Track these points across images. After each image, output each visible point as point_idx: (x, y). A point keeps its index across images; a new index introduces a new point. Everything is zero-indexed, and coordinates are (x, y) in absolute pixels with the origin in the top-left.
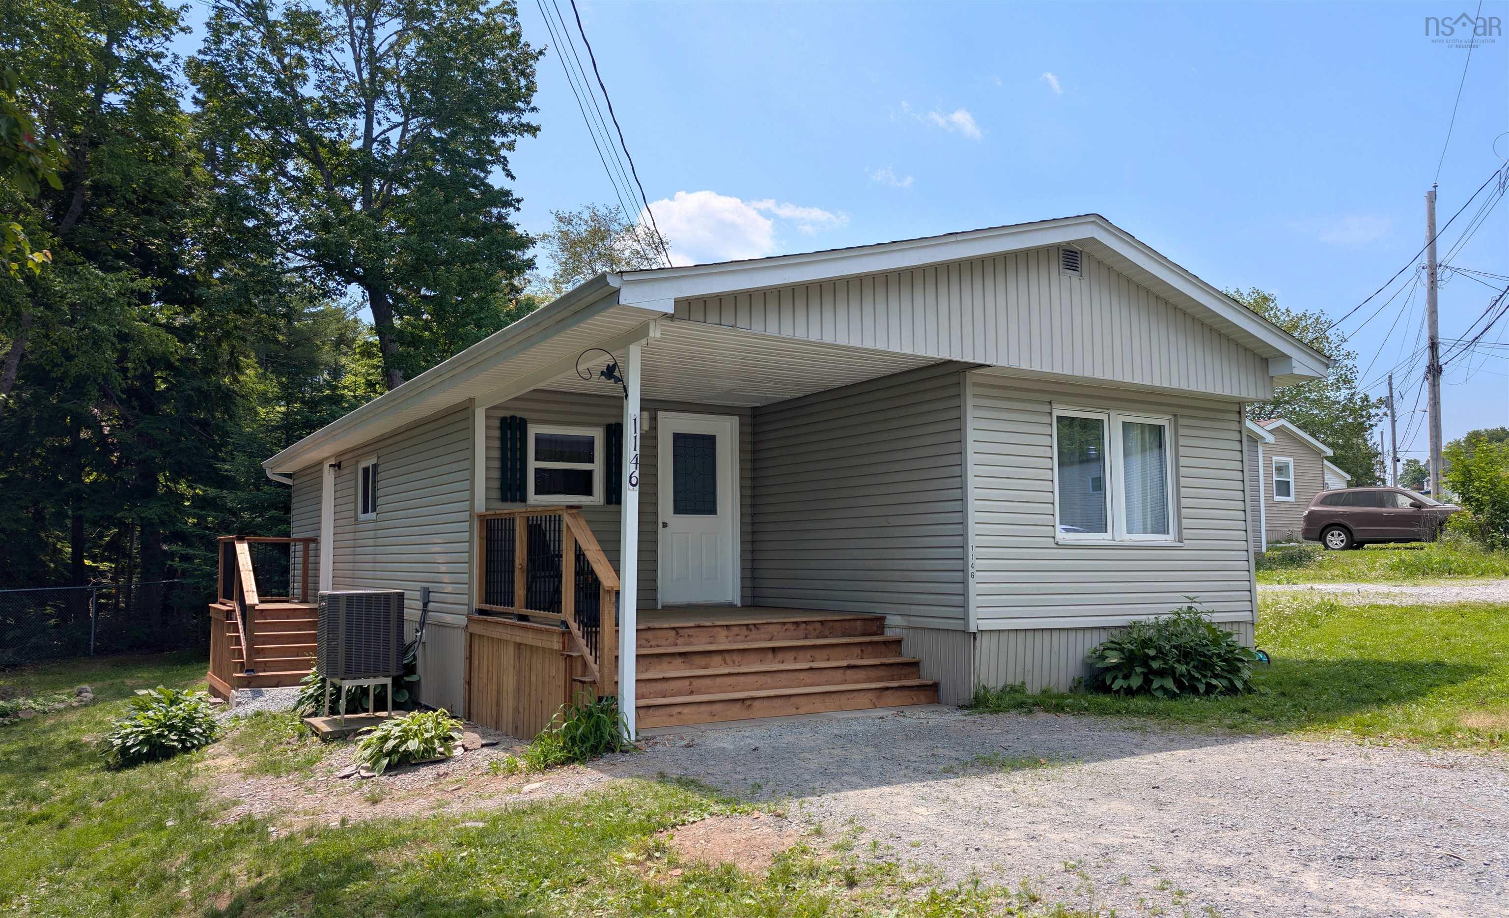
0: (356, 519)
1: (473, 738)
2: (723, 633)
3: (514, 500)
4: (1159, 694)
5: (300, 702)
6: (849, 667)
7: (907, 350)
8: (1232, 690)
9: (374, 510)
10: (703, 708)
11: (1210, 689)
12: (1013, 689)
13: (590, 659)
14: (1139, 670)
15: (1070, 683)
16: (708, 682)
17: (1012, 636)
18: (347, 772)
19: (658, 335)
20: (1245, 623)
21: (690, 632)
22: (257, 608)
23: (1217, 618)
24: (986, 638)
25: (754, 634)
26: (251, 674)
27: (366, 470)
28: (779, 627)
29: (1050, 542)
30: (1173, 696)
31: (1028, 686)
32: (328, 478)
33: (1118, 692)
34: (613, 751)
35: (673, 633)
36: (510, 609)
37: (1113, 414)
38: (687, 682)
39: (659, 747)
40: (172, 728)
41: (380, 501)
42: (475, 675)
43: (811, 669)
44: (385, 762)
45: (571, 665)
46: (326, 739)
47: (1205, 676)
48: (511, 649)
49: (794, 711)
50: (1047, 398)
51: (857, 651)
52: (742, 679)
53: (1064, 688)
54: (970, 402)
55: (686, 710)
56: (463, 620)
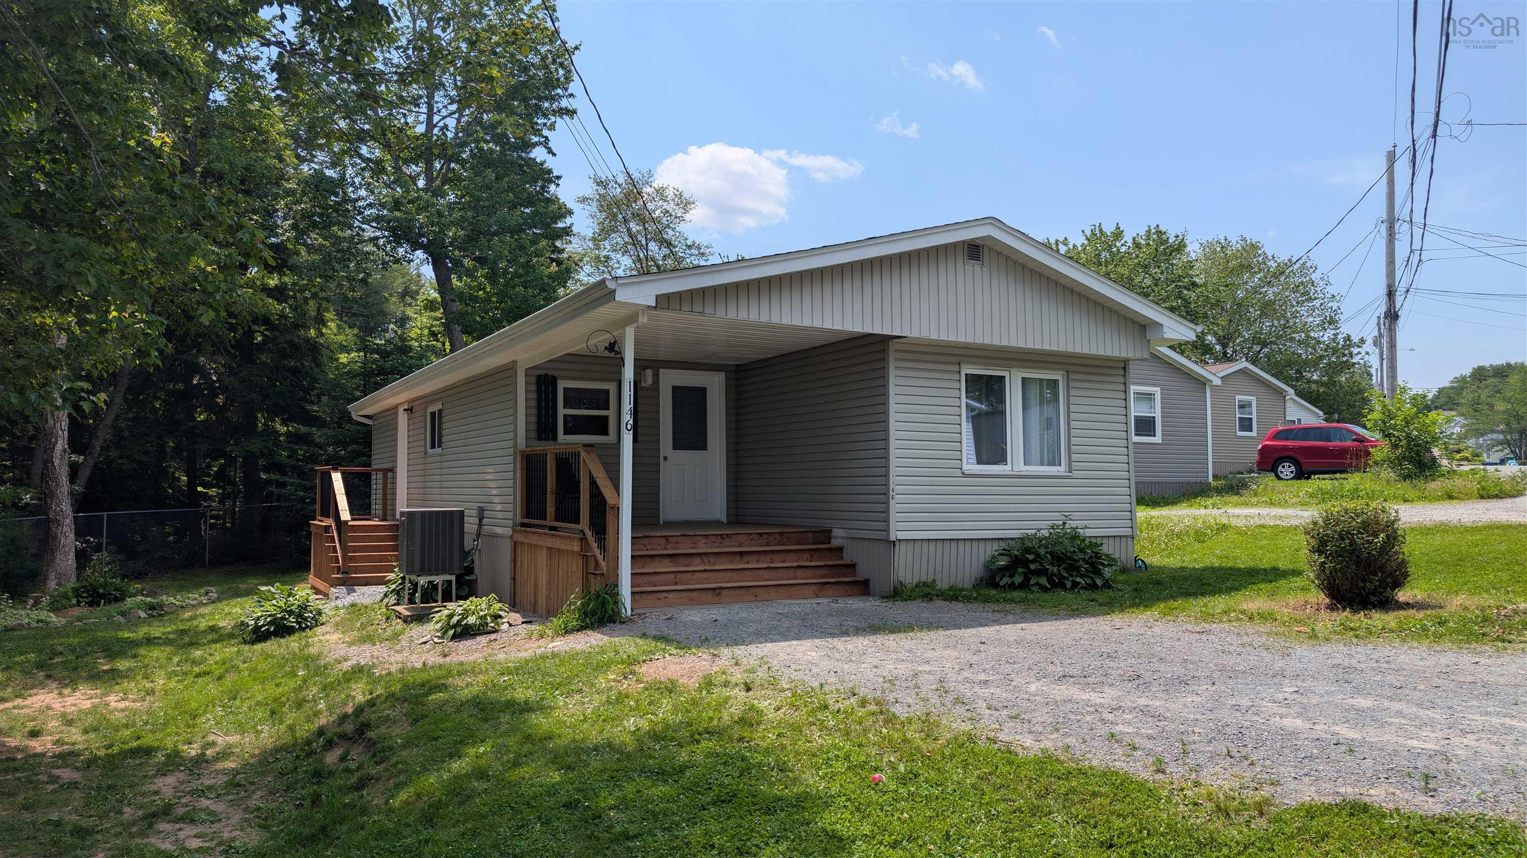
0: (426, 453)
1: (516, 617)
2: (703, 540)
3: (547, 439)
4: (1035, 589)
5: (386, 595)
6: (798, 567)
7: (839, 327)
8: (1093, 587)
9: (439, 446)
10: (683, 594)
11: (1075, 585)
12: (925, 584)
13: (600, 557)
14: (1020, 570)
15: (973, 581)
16: (689, 576)
17: (925, 545)
18: (424, 639)
19: (645, 320)
20: (1127, 537)
21: (677, 539)
22: (349, 523)
23: (1089, 533)
24: (903, 546)
25: (727, 542)
26: (346, 575)
27: (433, 414)
28: (746, 536)
29: (958, 472)
30: (1044, 589)
31: (938, 583)
32: (403, 419)
33: (1004, 587)
34: (615, 622)
35: (664, 540)
36: (543, 522)
37: (1013, 371)
38: (672, 576)
39: (648, 620)
40: (291, 613)
41: (444, 439)
42: (518, 572)
43: (768, 568)
44: (451, 632)
45: (587, 563)
46: (406, 620)
47: (1072, 576)
48: (544, 552)
49: (754, 598)
50: (958, 359)
51: (807, 555)
52: (714, 574)
53: (968, 583)
54: (892, 364)
55: (671, 596)
56: (508, 531)
